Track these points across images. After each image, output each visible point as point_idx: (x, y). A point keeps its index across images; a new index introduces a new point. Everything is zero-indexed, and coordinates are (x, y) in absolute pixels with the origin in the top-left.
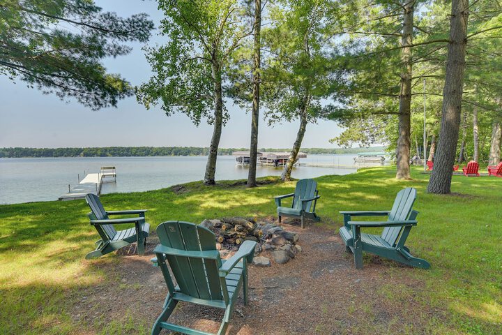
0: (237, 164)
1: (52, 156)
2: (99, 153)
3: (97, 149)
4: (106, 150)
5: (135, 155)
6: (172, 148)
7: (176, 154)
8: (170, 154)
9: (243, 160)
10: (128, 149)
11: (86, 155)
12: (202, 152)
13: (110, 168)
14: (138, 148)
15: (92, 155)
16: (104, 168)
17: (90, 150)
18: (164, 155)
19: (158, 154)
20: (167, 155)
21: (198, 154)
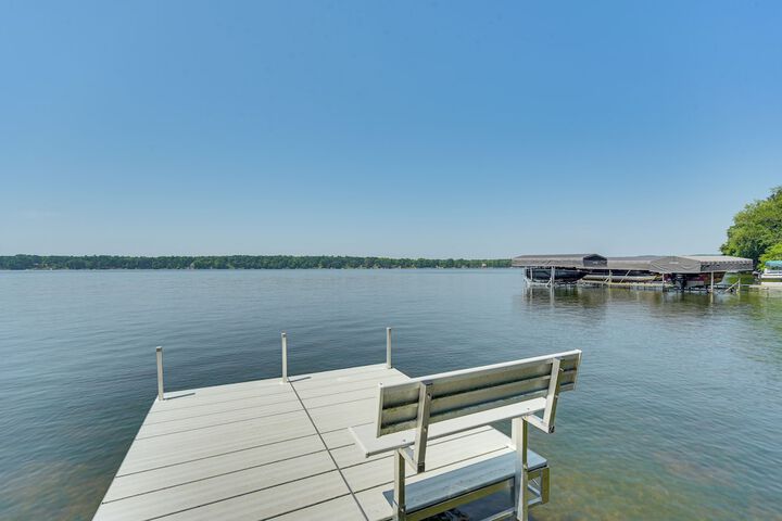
2: (216, 263)
3: (214, 258)
4: (225, 259)
5: (266, 268)
6: (320, 258)
7: (325, 266)
8: (316, 266)
9: (553, 275)
11: (198, 267)
12: (362, 263)
14: (272, 258)
15: (207, 267)
17: (204, 259)
18: (308, 267)
19: (299, 267)
20: (311, 267)
21: (356, 266)
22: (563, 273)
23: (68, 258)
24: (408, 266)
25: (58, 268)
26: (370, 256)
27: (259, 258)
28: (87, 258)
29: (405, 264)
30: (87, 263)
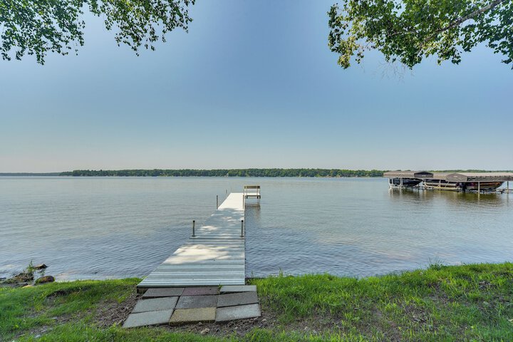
0: (392, 187)
1: (208, 175)
2: (240, 173)
3: (239, 170)
4: (245, 171)
5: (267, 176)
6: (300, 170)
7: (303, 175)
8: (298, 175)
9: (402, 182)
10: (262, 171)
11: (230, 175)
12: (329, 173)
13: (254, 187)
14: (271, 170)
15: (235, 175)
16: (248, 187)
17: (233, 171)
18: (292, 176)
19: (287, 176)
20: (295, 176)
21: (324, 175)
22: (407, 181)
23: (173, 171)
24: (363, 176)
25: (169, 175)
26: (334, 169)
27: (263, 170)
28: (180, 171)
29: (361, 174)
30: (181, 173)
